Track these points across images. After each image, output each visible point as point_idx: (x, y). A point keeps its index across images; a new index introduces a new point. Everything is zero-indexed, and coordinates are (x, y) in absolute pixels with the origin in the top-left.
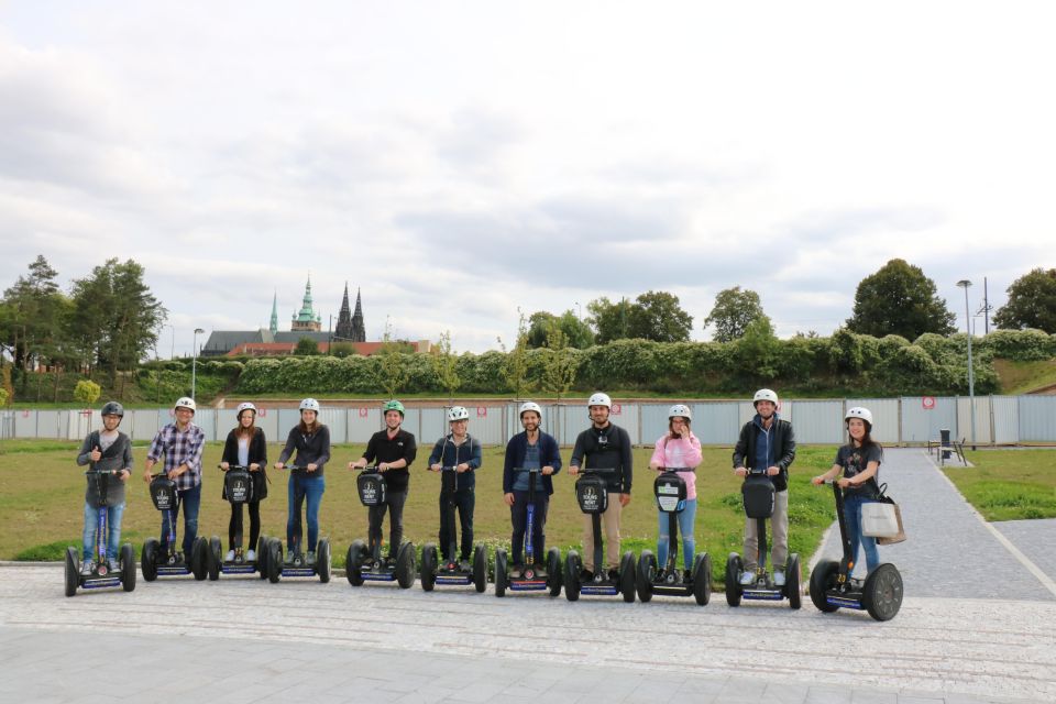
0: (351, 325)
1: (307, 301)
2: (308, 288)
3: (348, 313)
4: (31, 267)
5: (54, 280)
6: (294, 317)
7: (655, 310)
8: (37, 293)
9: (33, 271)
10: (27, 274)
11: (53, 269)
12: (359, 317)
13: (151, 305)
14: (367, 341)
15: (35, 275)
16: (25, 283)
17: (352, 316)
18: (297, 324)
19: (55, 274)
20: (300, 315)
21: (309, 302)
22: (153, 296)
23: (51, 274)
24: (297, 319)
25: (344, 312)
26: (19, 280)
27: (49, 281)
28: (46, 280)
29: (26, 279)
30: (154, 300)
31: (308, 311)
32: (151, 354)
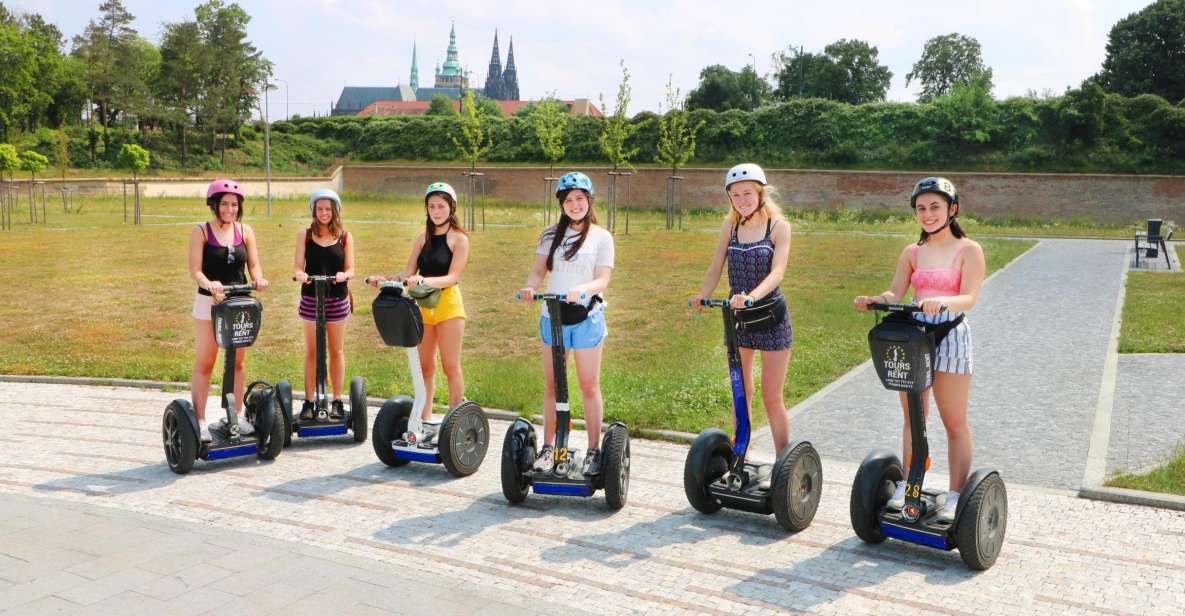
0: (502, 82)
1: (452, 52)
2: (452, 37)
3: (499, 67)
4: (102, 9)
5: (131, 25)
6: (438, 70)
7: (847, 63)
8: (113, 40)
9: (106, 13)
10: (98, 17)
11: (128, 12)
12: (511, 72)
13: (252, 54)
14: (521, 99)
15: (108, 18)
16: (98, 29)
17: (503, 70)
18: (441, 79)
19: (131, 18)
20: (445, 68)
21: (455, 53)
22: (252, 45)
23: (127, 17)
24: (441, 72)
25: (494, 66)
26: (88, 24)
27: (125, 26)
28: (121, 25)
29: (98, 24)
30: (253, 50)
31: (454, 64)
32: (256, 115)
